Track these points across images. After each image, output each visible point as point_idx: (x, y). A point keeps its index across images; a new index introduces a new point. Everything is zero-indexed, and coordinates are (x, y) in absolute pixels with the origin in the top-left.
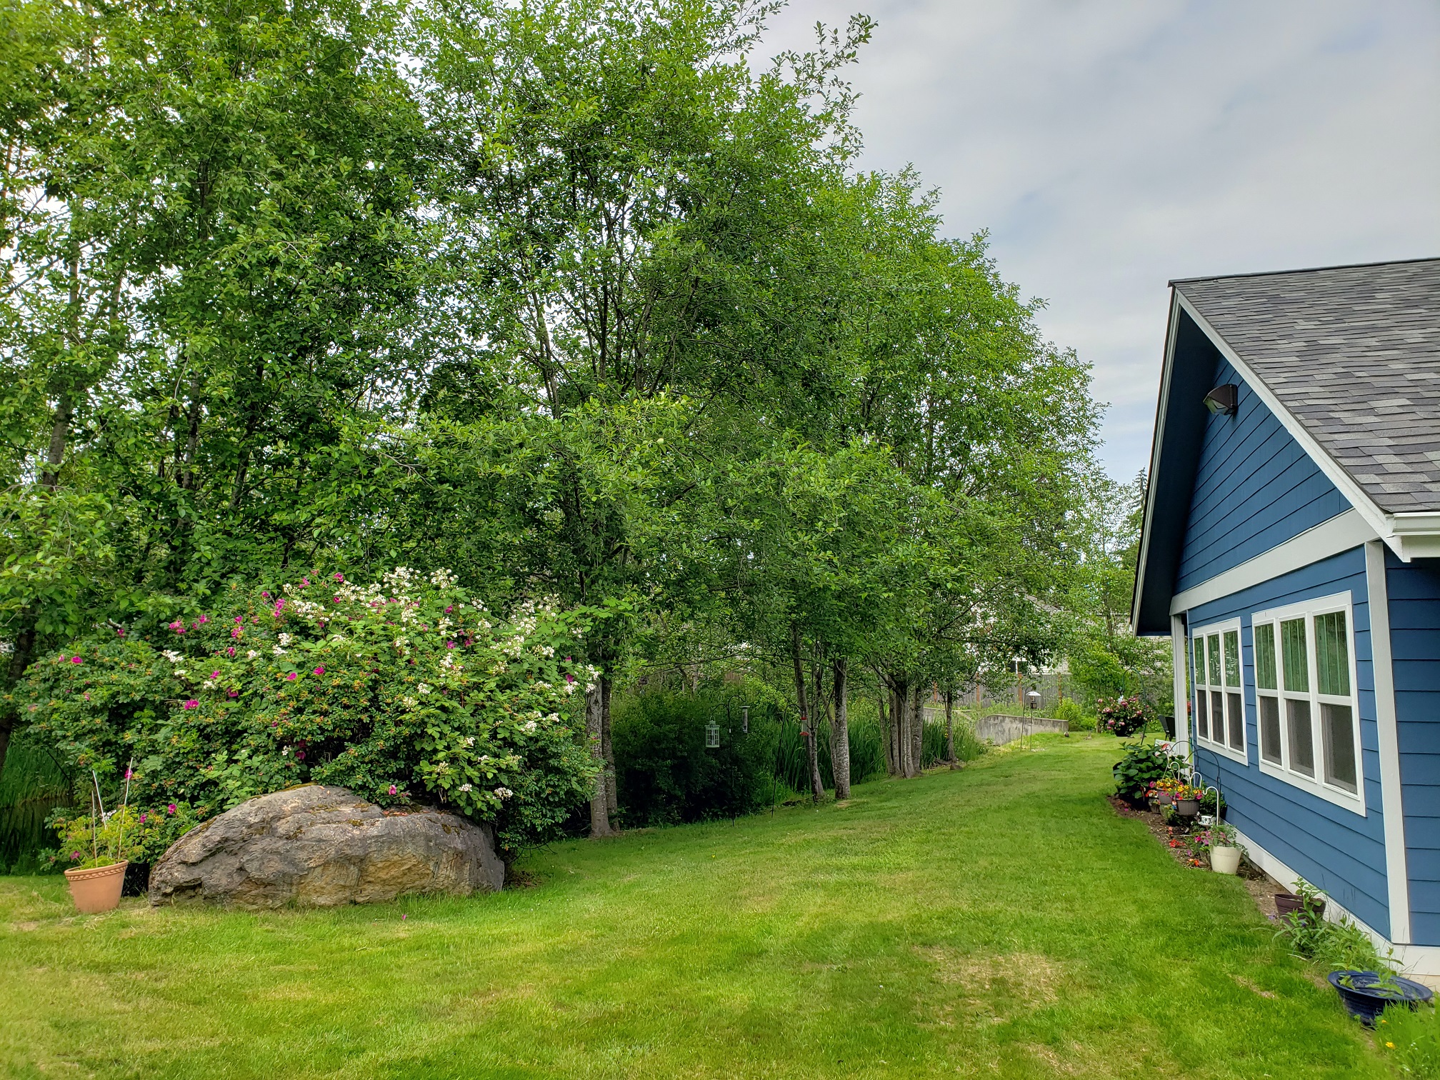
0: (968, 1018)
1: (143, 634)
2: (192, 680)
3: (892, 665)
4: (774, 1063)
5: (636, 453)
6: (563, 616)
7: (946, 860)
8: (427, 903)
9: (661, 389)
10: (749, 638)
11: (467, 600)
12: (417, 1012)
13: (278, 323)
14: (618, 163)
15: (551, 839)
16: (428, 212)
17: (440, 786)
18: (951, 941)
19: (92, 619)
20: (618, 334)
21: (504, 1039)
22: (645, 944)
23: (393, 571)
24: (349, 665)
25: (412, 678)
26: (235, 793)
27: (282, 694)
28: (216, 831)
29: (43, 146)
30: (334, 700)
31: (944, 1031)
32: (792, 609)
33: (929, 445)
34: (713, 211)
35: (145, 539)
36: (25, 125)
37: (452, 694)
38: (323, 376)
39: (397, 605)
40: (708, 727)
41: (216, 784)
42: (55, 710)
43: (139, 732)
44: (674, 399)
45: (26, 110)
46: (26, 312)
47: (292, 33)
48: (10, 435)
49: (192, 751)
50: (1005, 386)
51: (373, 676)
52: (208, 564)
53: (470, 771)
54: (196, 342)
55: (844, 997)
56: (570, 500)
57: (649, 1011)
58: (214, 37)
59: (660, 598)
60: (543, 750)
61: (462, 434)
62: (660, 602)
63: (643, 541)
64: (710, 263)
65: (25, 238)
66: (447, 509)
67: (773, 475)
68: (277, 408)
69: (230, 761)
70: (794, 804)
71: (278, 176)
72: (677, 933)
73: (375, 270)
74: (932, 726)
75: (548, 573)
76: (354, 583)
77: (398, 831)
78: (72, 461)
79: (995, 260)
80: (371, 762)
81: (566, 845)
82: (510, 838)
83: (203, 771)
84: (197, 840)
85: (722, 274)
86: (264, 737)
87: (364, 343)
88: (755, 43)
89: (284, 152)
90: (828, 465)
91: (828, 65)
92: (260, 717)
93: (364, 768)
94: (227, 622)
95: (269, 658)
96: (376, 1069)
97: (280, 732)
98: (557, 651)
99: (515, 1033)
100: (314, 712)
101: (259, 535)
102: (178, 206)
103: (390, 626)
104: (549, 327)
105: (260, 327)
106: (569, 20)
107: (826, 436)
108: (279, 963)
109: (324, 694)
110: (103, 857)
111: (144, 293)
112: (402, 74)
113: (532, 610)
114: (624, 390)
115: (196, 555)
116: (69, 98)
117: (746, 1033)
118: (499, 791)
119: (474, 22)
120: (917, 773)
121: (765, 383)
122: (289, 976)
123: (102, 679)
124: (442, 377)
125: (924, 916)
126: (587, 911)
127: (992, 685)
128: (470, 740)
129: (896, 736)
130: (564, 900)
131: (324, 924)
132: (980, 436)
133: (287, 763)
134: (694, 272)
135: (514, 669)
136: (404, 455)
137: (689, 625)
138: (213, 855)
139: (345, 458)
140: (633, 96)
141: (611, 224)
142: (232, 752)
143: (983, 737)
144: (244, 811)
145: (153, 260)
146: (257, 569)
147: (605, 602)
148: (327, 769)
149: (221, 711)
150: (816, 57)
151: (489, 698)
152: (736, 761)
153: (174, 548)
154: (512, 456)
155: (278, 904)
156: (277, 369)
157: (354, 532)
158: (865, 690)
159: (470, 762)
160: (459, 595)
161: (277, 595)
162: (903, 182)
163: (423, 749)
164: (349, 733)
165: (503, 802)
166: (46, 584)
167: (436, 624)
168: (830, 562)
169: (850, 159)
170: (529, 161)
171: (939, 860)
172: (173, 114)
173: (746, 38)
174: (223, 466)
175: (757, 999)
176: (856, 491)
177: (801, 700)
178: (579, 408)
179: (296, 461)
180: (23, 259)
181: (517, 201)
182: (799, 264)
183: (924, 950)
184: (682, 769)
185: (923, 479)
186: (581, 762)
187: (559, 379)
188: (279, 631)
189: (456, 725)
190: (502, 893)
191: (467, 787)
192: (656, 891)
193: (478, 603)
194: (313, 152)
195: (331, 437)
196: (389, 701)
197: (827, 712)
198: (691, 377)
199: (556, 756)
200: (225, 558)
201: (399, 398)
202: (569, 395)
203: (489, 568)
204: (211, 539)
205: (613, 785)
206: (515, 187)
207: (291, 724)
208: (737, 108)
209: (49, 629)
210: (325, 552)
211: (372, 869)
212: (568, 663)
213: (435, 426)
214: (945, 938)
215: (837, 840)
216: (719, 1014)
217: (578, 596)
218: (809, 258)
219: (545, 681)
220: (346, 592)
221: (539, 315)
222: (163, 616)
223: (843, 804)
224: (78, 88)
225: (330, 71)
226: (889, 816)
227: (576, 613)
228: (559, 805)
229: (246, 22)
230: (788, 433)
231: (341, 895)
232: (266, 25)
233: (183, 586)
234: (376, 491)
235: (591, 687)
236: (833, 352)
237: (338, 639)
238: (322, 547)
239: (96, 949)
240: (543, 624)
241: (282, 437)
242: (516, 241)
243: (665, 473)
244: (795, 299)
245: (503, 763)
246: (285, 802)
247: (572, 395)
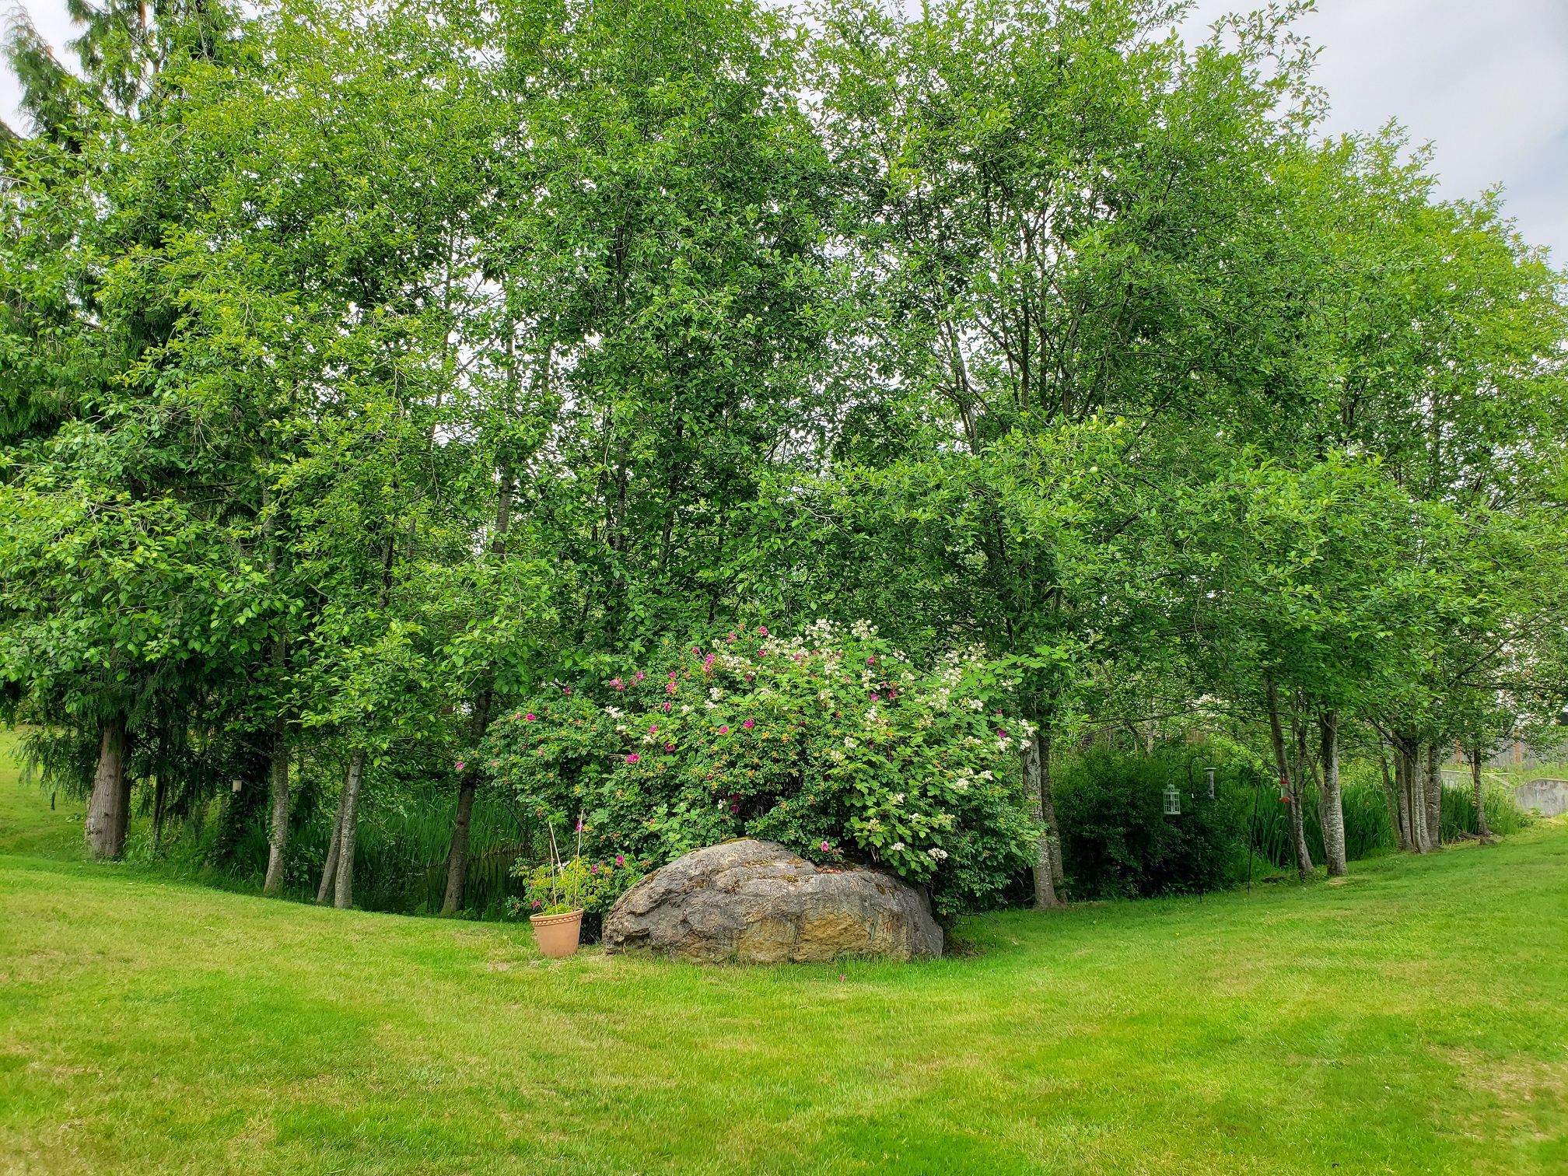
0: (1502, 1132)
1: (587, 691)
2: (633, 735)
3: (1397, 719)
4: (1254, 1159)
5: (1066, 486)
6: (990, 667)
7: (1472, 949)
8: (865, 965)
9: (1094, 411)
10: (1213, 690)
11: (888, 651)
12: (861, 1072)
13: (695, 382)
14: (1036, 170)
15: (992, 908)
16: (835, 249)
17: (872, 844)
18: (1480, 1043)
19: (540, 679)
20: (1042, 355)
21: (950, 1106)
22: (1100, 1021)
23: (814, 623)
24: (776, 719)
25: (837, 732)
26: (676, 846)
27: (715, 747)
28: (660, 883)
29: (479, 233)
30: (764, 754)
31: (1470, 1143)
32: (1263, 655)
33: (1435, 453)
34: (1146, 208)
35: (582, 603)
36: (464, 215)
37: (879, 749)
38: (739, 432)
39: (820, 658)
40: (1166, 792)
41: (658, 837)
42: (514, 765)
43: (587, 785)
44: (1109, 422)
45: (462, 201)
46: (474, 392)
47: (696, 86)
48: (465, 508)
49: (635, 804)
50: (1537, 373)
51: (800, 729)
52: (642, 622)
53: (901, 829)
54: (621, 408)
55: (1339, 1094)
56: (993, 540)
57: (1107, 1091)
58: (624, 105)
59: (1101, 647)
60: (977, 810)
61: (876, 480)
62: (1101, 651)
63: (1078, 581)
64: (1146, 266)
65: (468, 322)
66: (864, 558)
67: (1232, 499)
68: (697, 467)
69: (671, 814)
70: (1275, 881)
71: (688, 232)
72: (1136, 1012)
73: (784, 318)
74: (1454, 793)
75: (971, 621)
76: (777, 637)
77: (832, 889)
78: (516, 531)
79: (1515, 219)
80: (802, 817)
81: (1007, 915)
82: (948, 904)
83: (645, 824)
84: (644, 891)
85: (1160, 277)
86: (700, 790)
87: (776, 393)
88: (1190, 11)
89: (692, 207)
90: (1301, 483)
91: (1280, 21)
92: (696, 770)
93: (795, 823)
94: (661, 678)
95: (702, 713)
96: (822, 1123)
97: (715, 785)
98: (986, 705)
99: (963, 1102)
100: (746, 766)
101: (686, 594)
102: (598, 276)
103: (813, 679)
104: (965, 357)
105: (677, 387)
106: (975, 22)
107: (1297, 449)
108: (724, 1016)
109: (754, 748)
110: (561, 905)
111: (569, 363)
112: (803, 109)
113: (956, 660)
114: (1050, 416)
115: (631, 615)
116: (500, 183)
117: (1220, 1124)
118: (933, 852)
119: (874, 44)
120: (1436, 847)
121: (1218, 394)
122: (734, 1029)
123: (553, 735)
124: (854, 422)
125: (1443, 1011)
126: (1035, 984)
127: (1536, 742)
128: (900, 797)
129: (1405, 803)
130: (1009, 971)
131: (764, 980)
132: (1503, 435)
133: (722, 817)
134: (1127, 279)
135: (941, 723)
136: (820, 507)
137: (1138, 676)
138: (658, 906)
139: (764, 513)
140: (1050, 94)
141: (1030, 236)
142: (671, 806)
143: (1525, 807)
144: (684, 863)
145: (578, 330)
146: (686, 626)
147: (1037, 650)
148: (760, 824)
149: (659, 765)
150: (1264, 15)
151: (917, 754)
152: (1202, 830)
153: (609, 609)
154: (928, 499)
155: (720, 958)
156: (696, 428)
157: (774, 586)
158: (1364, 749)
159: (901, 820)
160: (880, 647)
161: (706, 650)
162: (1385, 142)
163: (853, 805)
164: (780, 787)
165: (938, 864)
166: (501, 647)
167: (859, 676)
168: (1310, 598)
169: (1313, 124)
170: (938, 181)
171: (1463, 949)
172: (589, 184)
173: (1178, 7)
174: (651, 527)
175: (1233, 1089)
176: (1339, 514)
177: (1281, 761)
178: (999, 441)
179: (718, 519)
180: (466, 341)
181: (926, 224)
182: (1257, 254)
183: (1445, 1051)
184: (1137, 838)
185: (1428, 492)
186: (1020, 824)
187: (978, 411)
188: (710, 686)
189: (884, 781)
190: (941, 961)
191: (899, 846)
192: (1112, 968)
193: (899, 655)
194: (720, 204)
195: (749, 492)
196: (817, 755)
197: (1314, 774)
198: (1129, 394)
199: (992, 817)
200: (656, 616)
201: (813, 448)
202: (988, 428)
203: (909, 618)
204: (643, 598)
205: (1057, 852)
206: (924, 210)
207: (725, 778)
208: (1170, 89)
209: (505, 690)
210: (748, 607)
211: (808, 927)
212: (999, 718)
213: (849, 475)
214: (1472, 1039)
215: (1327, 921)
216: (1187, 1100)
217: (1007, 647)
218: (1266, 247)
219: (975, 736)
220: (770, 645)
221: (955, 345)
222: (603, 674)
223: (1337, 881)
224: (509, 174)
225: (731, 118)
226: (1396, 896)
227: (1005, 663)
228: (997, 869)
229: (652, 84)
230: (1248, 449)
231: (779, 952)
232: (671, 84)
233: (620, 645)
234: (794, 543)
235: (1026, 744)
236: (1301, 351)
237: (765, 693)
238: (745, 602)
239: (560, 990)
240: (969, 675)
241: (703, 495)
242: (928, 268)
243: (1101, 505)
244: (1251, 295)
245: (935, 824)
246: (722, 855)
247: (994, 427)
